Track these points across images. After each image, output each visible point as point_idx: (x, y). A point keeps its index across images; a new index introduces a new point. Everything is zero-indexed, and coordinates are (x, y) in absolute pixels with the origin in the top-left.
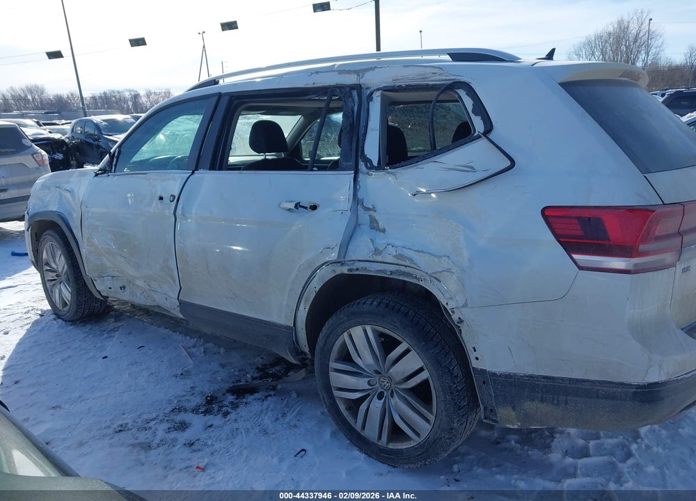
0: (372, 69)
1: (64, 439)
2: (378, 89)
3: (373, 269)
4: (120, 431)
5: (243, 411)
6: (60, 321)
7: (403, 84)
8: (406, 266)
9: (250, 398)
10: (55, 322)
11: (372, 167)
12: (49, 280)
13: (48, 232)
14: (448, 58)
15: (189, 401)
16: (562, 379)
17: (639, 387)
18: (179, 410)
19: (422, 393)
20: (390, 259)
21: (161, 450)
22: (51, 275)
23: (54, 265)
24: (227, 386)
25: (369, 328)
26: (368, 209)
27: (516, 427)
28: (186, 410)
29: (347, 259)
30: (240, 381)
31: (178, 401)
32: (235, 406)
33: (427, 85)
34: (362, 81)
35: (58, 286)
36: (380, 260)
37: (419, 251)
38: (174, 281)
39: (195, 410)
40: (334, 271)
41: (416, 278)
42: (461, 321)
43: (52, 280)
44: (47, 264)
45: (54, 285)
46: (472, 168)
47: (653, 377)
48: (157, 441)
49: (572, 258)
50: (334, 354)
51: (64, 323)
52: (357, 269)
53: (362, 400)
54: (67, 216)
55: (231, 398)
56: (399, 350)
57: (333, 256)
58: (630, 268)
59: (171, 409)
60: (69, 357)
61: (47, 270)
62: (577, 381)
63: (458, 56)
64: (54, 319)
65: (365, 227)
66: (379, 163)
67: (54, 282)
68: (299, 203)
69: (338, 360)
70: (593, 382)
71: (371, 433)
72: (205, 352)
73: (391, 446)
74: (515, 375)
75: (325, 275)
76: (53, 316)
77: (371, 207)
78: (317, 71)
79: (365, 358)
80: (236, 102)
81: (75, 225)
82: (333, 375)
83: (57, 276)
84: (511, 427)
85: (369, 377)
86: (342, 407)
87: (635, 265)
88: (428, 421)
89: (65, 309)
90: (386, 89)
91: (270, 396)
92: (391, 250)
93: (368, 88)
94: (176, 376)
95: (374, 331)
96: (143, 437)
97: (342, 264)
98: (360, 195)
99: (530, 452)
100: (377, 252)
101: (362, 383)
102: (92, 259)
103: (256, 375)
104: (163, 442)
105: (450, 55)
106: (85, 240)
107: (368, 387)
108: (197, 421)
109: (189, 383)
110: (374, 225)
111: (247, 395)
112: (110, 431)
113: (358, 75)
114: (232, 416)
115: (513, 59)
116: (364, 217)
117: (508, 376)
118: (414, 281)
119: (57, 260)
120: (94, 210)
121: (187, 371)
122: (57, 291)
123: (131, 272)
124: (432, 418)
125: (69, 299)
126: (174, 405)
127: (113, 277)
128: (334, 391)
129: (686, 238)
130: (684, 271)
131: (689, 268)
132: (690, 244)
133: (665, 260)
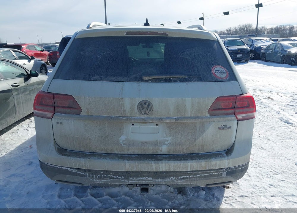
129: (57, 109)
130: (58, 123)
131: (61, 123)
132: (61, 113)
133: (46, 115)
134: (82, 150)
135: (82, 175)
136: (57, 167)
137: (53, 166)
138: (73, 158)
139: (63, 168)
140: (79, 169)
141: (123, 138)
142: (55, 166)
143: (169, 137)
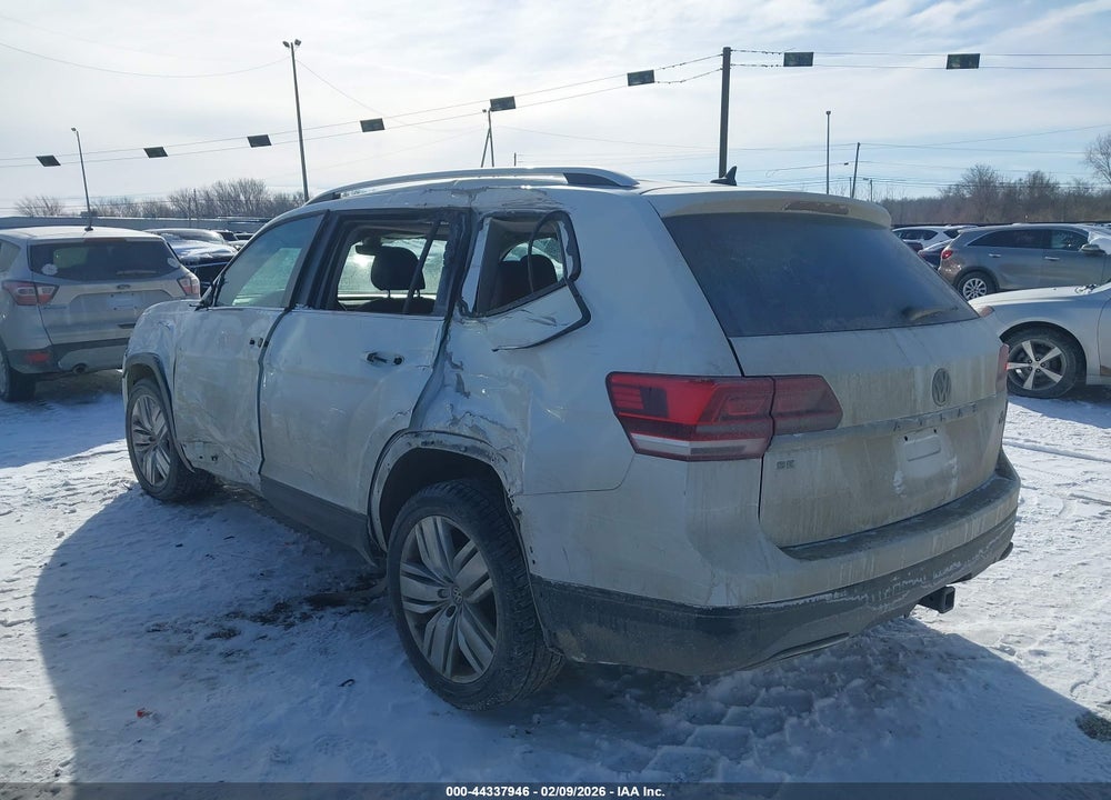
0: (484, 189)
1: (85, 633)
2: (488, 216)
3: (449, 443)
4: (154, 631)
5: (314, 625)
6: (148, 497)
7: (512, 210)
8: (481, 441)
9: (330, 610)
10: (141, 498)
11: (465, 314)
12: (137, 445)
13: (143, 381)
14: (564, 179)
15: (254, 605)
16: (618, 594)
17: (702, 611)
18: (236, 614)
19: (486, 608)
20: (466, 431)
21: (189, 656)
22: (141, 439)
23: (148, 426)
24: (309, 593)
25: (439, 519)
26: (455, 366)
27: (581, 660)
28: (244, 616)
29: (424, 429)
30: (329, 590)
31: (240, 605)
32: (305, 617)
33: (535, 213)
34: (474, 205)
35: (153, 453)
36: (457, 432)
37: (493, 422)
38: (257, 450)
39: (254, 619)
40: (410, 444)
41: (488, 456)
42: (519, 512)
43: (142, 445)
44: (139, 423)
45: (146, 451)
46: (553, 320)
47: (719, 600)
48: (191, 645)
49: (629, 437)
50: (406, 553)
51: (152, 500)
52: (433, 443)
53: (429, 615)
54: (162, 358)
55: (306, 608)
56: (466, 549)
57: (405, 423)
58: (687, 453)
59: (226, 613)
60: (139, 541)
61: (137, 431)
62: (634, 598)
63: (576, 177)
64: (142, 495)
65: (450, 390)
66: (475, 309)
67: (145, 448)
68: (375, 354)
69: (410, 561)
70: (651, 600)
71: (436, 660)
72: (304, 552)
73: (455, 680)
74: (570, 585)
75: (401, 447)
76: (142, 491)
77: (459, 364)
78: (430, 189)
79: (434, 560)
80: (346, 223)
81: (168, 372)
82: (403, 579)
83: (151, 439)
84: (576, 659)
85: (440, 585)
86: (411, 624)
87: (693, 450)
88: (490, 647)
89: (160, 484)
90: (496, 216)
91: (357, 611)
92: (468, 420)
93: (480, 213)
94: (253, 576)
95: (445, 524)
96: (175, 640)
97: (417, 434)
98: (450, 347)
99: (641, 710)
100: (455, 421)
101: (430, 593)
102: (182, 416)
103: (353, 585)
104: (197, 649)
105: (566, 175)
106: (176, 390)
107: (438, 599)
108: (249, 629)
109: (264, 585)
110: (460, 387)
111: (328, 607)
112: (143, 629)
113: (470, 196)
114: (294, 629)
115: (629, 184)
116: (451, 378)
117: (563, 587)
118: (485, 460)
119: (154, 418)
120: (187, 353)
121: (271, 572)
122: (150, 459)
123: (218, 436)
124: (493, 642)
125: (167, 472)
126: (232, 609)
127: (205, 443)
128: (404, 603)
129: (781, 423)
130: (781, 465)
131: (791, 464)
132: (791, 431)
133: (742, 448)
134: (828, 534)
135: (855, 604)
136: (795, 603)
137: (782, 605)
138: (840, 558)
139: (813, 599)
140: (850, 589)
141: (898, 478)
142: (790, 603)
143: (951, 458)
